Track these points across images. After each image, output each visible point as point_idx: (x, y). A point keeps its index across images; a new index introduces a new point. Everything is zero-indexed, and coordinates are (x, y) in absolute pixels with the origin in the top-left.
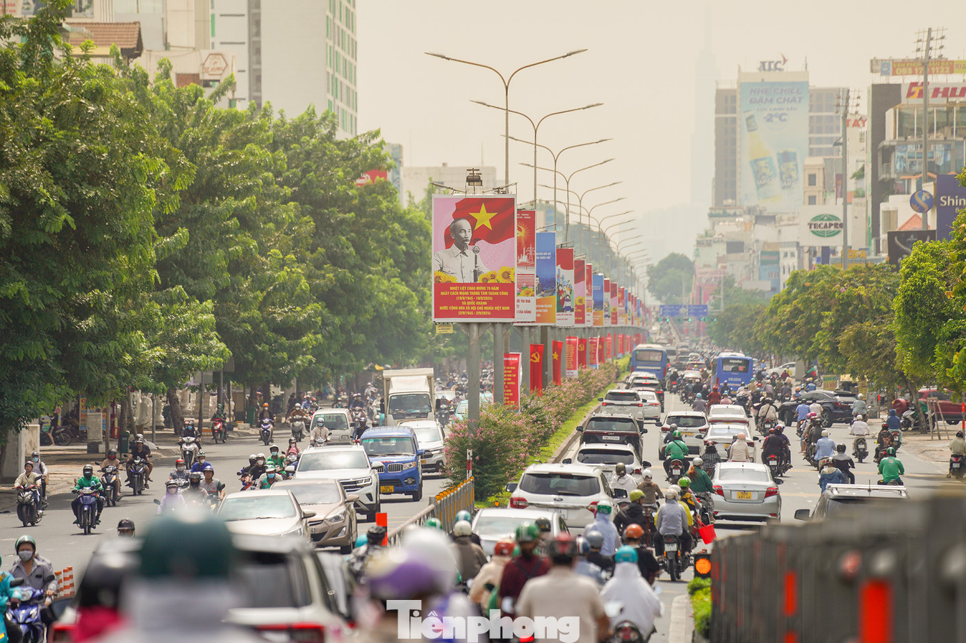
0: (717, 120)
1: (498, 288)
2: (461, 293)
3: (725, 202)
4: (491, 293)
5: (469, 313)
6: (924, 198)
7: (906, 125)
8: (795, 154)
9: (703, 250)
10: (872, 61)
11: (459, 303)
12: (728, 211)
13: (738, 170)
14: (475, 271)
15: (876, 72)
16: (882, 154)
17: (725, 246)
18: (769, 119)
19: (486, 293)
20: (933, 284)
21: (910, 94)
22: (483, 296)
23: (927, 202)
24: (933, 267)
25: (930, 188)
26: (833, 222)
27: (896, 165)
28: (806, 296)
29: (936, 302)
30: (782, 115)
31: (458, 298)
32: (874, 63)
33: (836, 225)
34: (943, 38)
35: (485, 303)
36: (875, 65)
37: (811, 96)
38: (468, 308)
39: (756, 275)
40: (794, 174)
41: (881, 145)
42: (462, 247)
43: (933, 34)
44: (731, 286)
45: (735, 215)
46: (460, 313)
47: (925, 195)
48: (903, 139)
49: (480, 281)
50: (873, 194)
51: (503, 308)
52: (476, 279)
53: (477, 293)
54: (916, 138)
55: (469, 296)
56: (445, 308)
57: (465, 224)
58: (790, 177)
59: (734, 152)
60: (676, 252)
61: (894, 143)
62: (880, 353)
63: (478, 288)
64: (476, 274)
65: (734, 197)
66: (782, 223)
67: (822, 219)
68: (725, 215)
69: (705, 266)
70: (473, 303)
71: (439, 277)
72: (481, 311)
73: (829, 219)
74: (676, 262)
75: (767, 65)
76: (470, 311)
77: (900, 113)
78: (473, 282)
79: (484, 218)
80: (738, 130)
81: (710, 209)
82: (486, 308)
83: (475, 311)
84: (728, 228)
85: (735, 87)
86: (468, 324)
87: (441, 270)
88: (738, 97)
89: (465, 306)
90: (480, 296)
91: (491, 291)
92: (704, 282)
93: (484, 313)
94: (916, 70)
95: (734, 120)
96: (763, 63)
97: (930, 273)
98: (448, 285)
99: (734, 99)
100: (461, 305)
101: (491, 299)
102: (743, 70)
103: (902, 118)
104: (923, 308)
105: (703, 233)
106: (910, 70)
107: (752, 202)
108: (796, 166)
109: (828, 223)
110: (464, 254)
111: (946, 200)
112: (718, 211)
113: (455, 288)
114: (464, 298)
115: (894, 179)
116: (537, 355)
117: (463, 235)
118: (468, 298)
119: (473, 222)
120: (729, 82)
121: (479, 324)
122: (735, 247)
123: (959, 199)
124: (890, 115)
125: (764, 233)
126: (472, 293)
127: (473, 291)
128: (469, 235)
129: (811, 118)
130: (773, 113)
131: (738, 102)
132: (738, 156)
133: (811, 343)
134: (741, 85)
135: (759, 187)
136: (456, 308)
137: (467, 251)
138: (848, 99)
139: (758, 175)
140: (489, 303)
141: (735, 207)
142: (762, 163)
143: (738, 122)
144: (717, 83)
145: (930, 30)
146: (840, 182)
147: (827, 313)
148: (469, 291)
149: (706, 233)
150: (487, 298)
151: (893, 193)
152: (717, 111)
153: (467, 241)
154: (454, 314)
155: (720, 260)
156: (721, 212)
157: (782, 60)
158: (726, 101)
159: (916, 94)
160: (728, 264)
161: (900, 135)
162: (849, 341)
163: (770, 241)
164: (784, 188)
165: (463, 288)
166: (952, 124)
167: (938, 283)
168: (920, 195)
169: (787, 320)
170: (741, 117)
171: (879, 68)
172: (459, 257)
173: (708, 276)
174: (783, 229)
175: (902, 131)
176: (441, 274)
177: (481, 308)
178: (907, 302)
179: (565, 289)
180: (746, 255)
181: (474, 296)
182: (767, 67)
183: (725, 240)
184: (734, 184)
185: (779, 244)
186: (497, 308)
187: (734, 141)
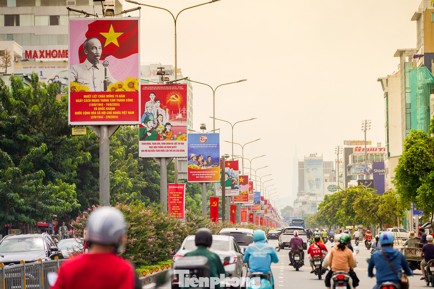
0: (299, 170)
1: (124, 96)
2: (93, 100)
3: (301, 191)
4: (118, 100)
5: (100, 117)
6: (369, 170)
7: (355, 159)
8: (320, 179)
9: (296, 204)
10: (344, 141)
11: (91, 109)
12: (302, 194)
13: (305, 183)
14: (105, 82)
15: (346, 144)
16: (348, 168)
17: (301, 203)
18: (313, 169)
19: (114, 100)
20: (423, 151)
21: (356, 150)
22: (112, 102)
23: (370, 171)
24: (422, 141)
25: (370, 167)
26: (335, 187)
27: (353, 171)
28: (333, 197)
29: (424, 161)
30: (316, 168)
31: (91, 105)
32: (345, 141)
33: (336, 188)
34: (370, 123)
35: (114, 109)
36: (345, 142)
37: (324, 164)
38: (99, 113)
39: (310, 210)
40: (319, 184)
41: (348, 166)
42: (94, 61)
43: (367, 122)
44: (304, 213)
45: (304, 195)
46: (92, 117)
47: (369, 169)
48: (354, 163)
49: (109, 90)
50: (345, 180)
51: (129, 113)
52: (105, 88)
53: (107, 100)
54: (358, 163)
55: (100, 102)
56: (79, 113)
57: (96, 42)
58: (318, 185)
59: (303, 178)
60: (288, 205)
61: (352, 165)
62: (370, 209)
63: (107, 96)
64: (106, 83)
65: (304, 190)
66: (317, 196)
67: (331, 186)
68: (301, 195)
69: (296, 208)
70: (103, 109)
71: (75, 87)
72: (110, 115)
73: (333, 186)
74: (288, 208)
75: (312, 155)
76: (101, 115)
77: (353, 156)
78: (103, 91)
79: (112, 37)
80: (304, 172)
81: (298, 193)
82: (114, 113)
83: (105, 116)
84: (302, 198)
85: (303, 161)
86: (99, 126)
87: (76, 81)
88: (304, 163)
89: (96, 111)
90: (109, 102)
91: (119, 98)
92: (296, 212)
93: (113, 117)
94: (357, 144)
95: (303, 170)
96: (311, 154)
97: (421, 145)
98: (81, 94)
99: (303, 164)
100: (93, 110)
101: (118, 105)
102: (305, 156)
103: (354, 157)
104: (418, 164)
105: (296, 200)
106: (355, 144)
107: (309, 191)
108: (320, 182)
109: (333, 187)
110: (96, 67)
111: (376, 170)
112: (299, 194)
113: (88, 96)
114: (95, 105)
115: (352, 175)
116: (215, 203)
117: (94, 51)
118: (100, 105)
119: (103, 40)
120: (302, 160)
121: (109, 126)
122: (304, 203)
123: (380, 170)
124: (350, 157)
125: (312, 199)
126: (103, 100)
127: (103, 98)
128: (100, 52)
129: (324, 169)
130: (314, 168)
131: (304, 165)
132: (305, 179)
133: (335, 216)
134: (305, 160)
135: (310, 188)
136: (88, 113)
137: (98, 65)
138: (339, 149)
139: (310, 185)
140: (117, 109)
141: (304, 193)
142: (311, 181)
143: (304, 170)
144: (299, 160)
145: (366, 121)
146: (335, 179)
147: (344, 199)
148: (100, 98)
149: (296, 199)
150: (115, 104)
151: (352, 180)
152: (299, 168)
153: (98, 56)
154: (88, 118)
155: (300, 207)
156: (300, 194)
157: (316, 154)
158: (301, 165)
159: (358, 150)
160: (302, 208)
161: (353, 162)
162: (357, 205)
163: (314, 200)
164: (317, 188)
165: (95, 96)
166: (368, 159)
167: (425, 151)
168: (367, 169)
169: (325, 210)
170: (305, 169)
171: (346, 143)
172: (91, 69)
173: (297, 211)
174: (318, 197)
175: (354, 161)
176: (76, 84)
177: (110, 113)
178: (408, 162)
179: (235, 179)
180: (307, 205)
181: (104, 103)
182: (312, 156)
183: (301, 201)
184: (304, 187)
185: (316, 202)
186: (124, 113)
187: (303, 176)
